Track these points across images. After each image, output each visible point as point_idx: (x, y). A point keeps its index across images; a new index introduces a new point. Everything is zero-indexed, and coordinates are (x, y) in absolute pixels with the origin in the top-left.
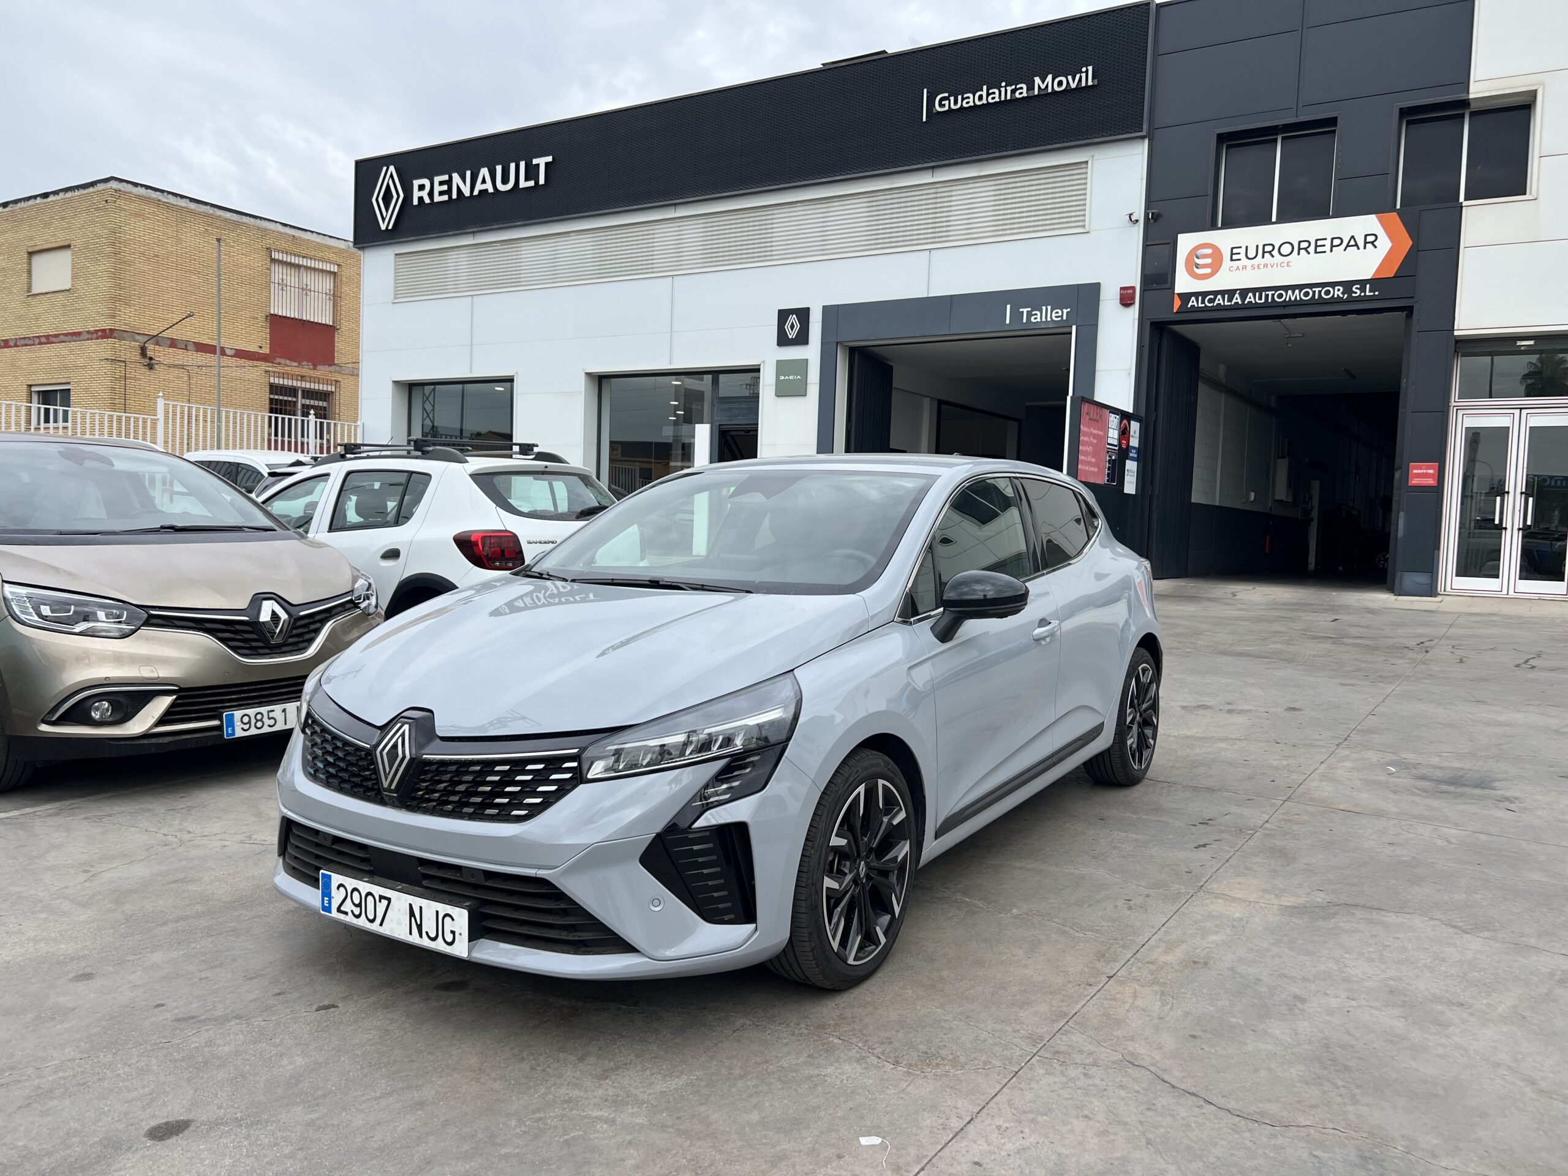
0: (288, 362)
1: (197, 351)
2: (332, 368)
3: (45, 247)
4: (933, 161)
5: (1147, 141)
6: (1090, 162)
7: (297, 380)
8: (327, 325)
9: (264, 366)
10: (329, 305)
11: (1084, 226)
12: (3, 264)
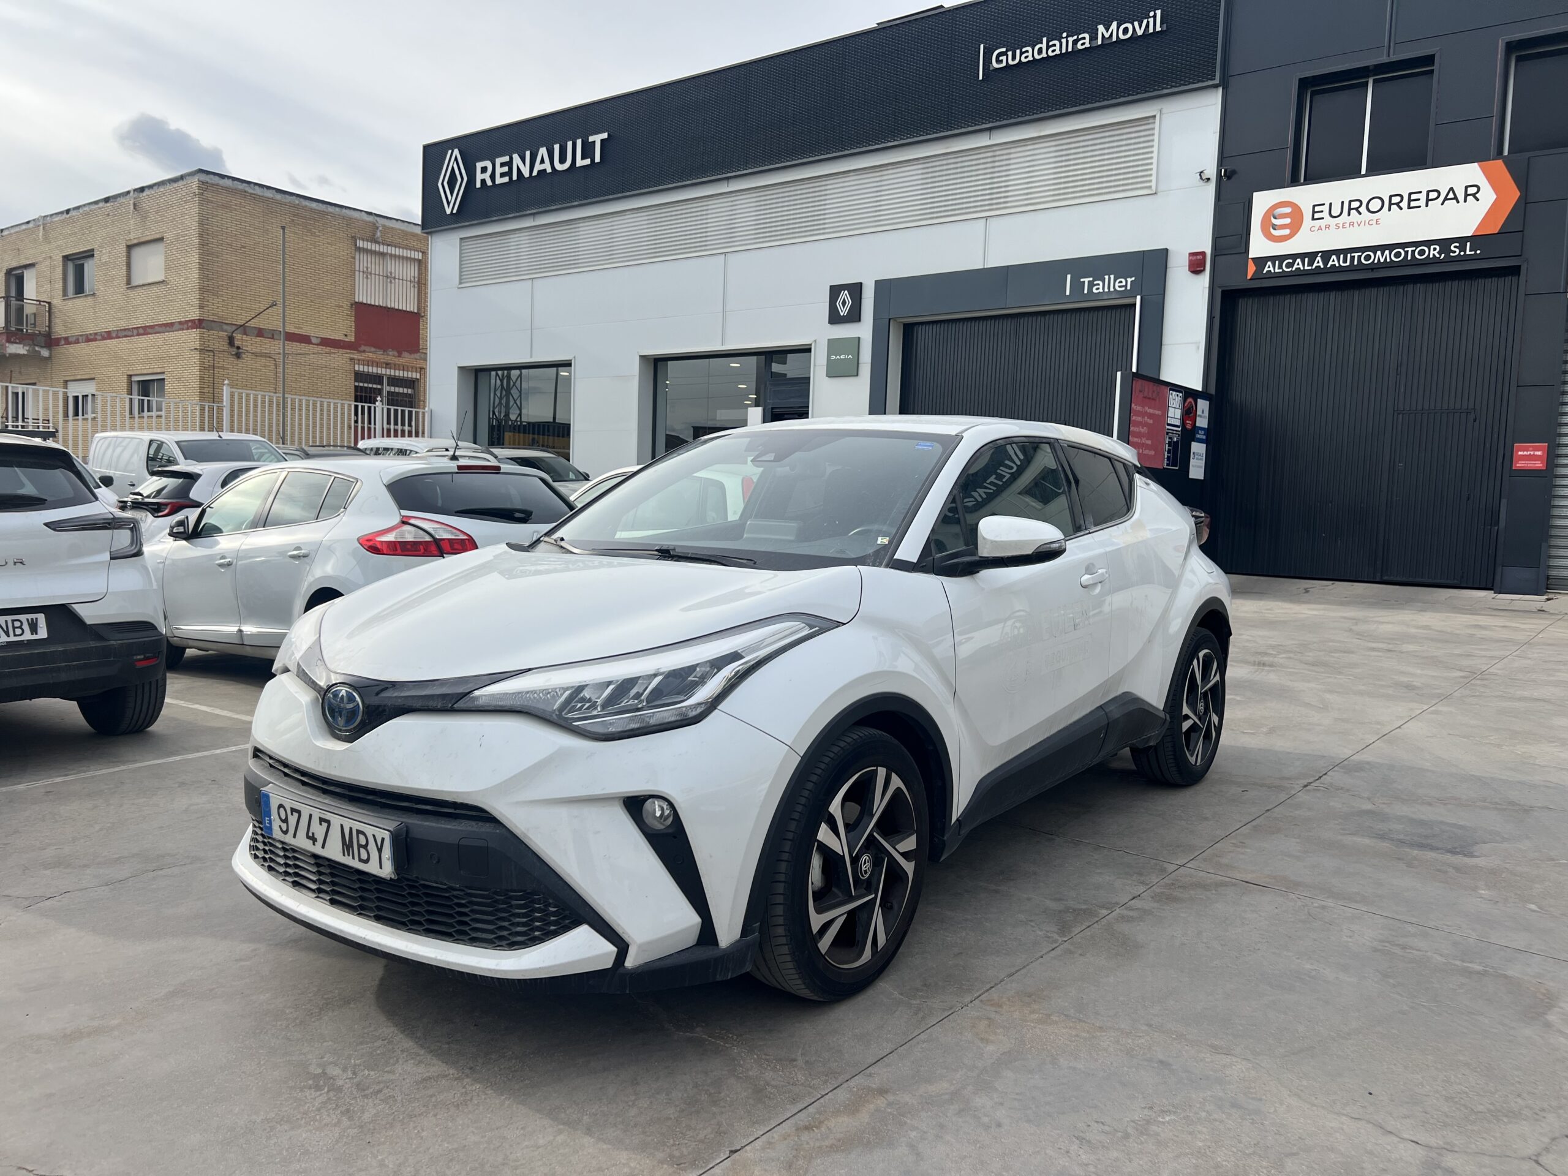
0: (373, 349)
2: (417, 356)
3: (142, 240)
4: (990, 122)
5: (1220, 90)
6: (1157, 117)
7: (382, 368)
8: (410, 312)
9: (348, 353)
10: (414, 292)
11: (1150, 187)
12: (105, 259)
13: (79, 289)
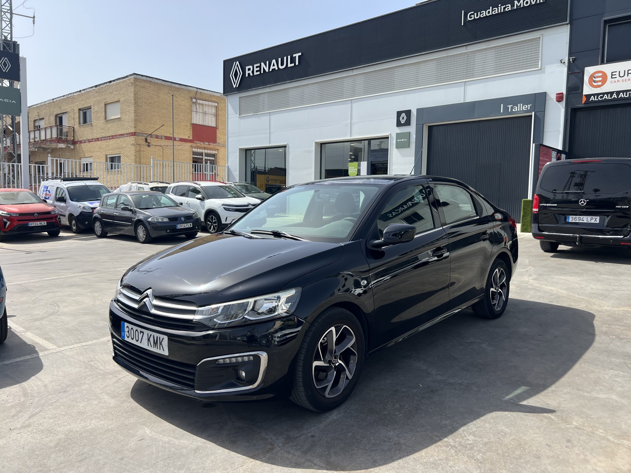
0: (199, 142)
1: (166, 139)
2: (216, 144)
3: (111, 102)
4: (467, 43)
5: (569, 25)
6: (541, 38)
7: (203, 149)
8: (213, 127)
9: (190, 144)
10: (214, 119)
11: (538, 67)
12: (96, 109)
13: (85, 122)
